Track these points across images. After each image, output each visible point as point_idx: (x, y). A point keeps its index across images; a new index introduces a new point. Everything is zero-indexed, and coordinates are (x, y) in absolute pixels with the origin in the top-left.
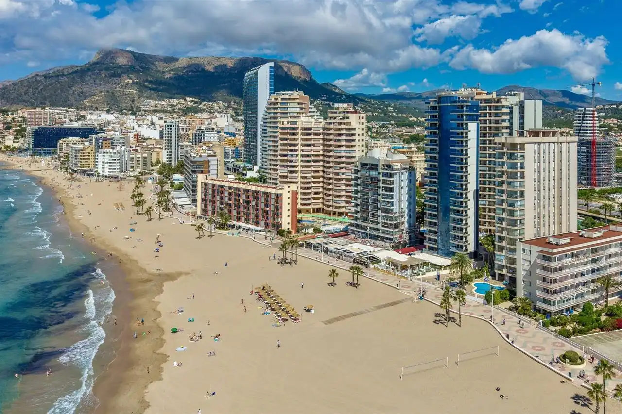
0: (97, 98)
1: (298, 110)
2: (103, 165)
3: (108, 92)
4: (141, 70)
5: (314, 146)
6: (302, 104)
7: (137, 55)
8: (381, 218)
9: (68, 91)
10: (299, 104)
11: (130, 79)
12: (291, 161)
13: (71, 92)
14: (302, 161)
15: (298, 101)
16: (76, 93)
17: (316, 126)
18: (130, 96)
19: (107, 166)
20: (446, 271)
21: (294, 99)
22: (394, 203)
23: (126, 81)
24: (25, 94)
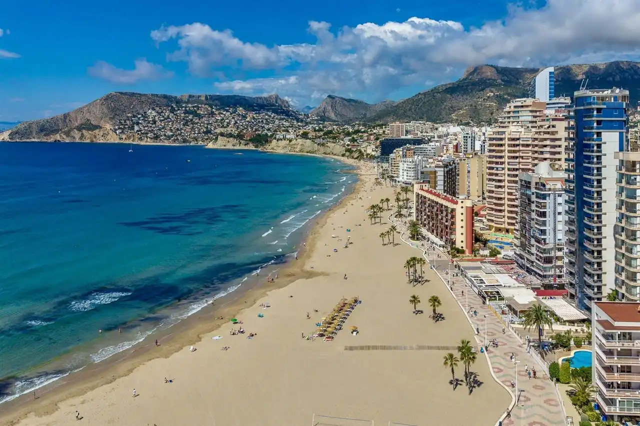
0: (462, 112)
1: (530, 119)
2: (403, 172)
3: (471, 105)
4: (503, 83)
5: (523, 159)
6: (536, 111)
7: (500, 69)
8: (535, 248)
9: (441, 106)
10: (531, 111)
11: (492, 92)
12: (497, 175)
13: (443, 107)
14: (509, 175)
15: (530, 109)
16: (447, 107)
17: (525, 136)
18: (490, 109)
19: (405, 173)
20: (564, 326)
21: (527, 106)
22: (547, 232)
23: (488, 95)
24: (409, 110)
